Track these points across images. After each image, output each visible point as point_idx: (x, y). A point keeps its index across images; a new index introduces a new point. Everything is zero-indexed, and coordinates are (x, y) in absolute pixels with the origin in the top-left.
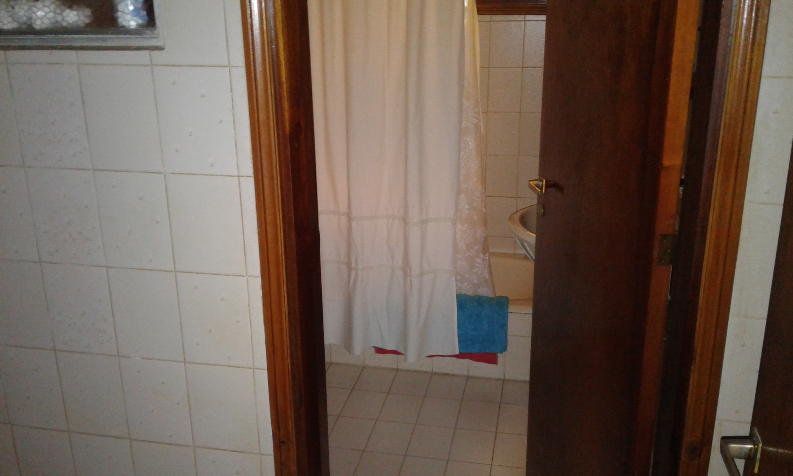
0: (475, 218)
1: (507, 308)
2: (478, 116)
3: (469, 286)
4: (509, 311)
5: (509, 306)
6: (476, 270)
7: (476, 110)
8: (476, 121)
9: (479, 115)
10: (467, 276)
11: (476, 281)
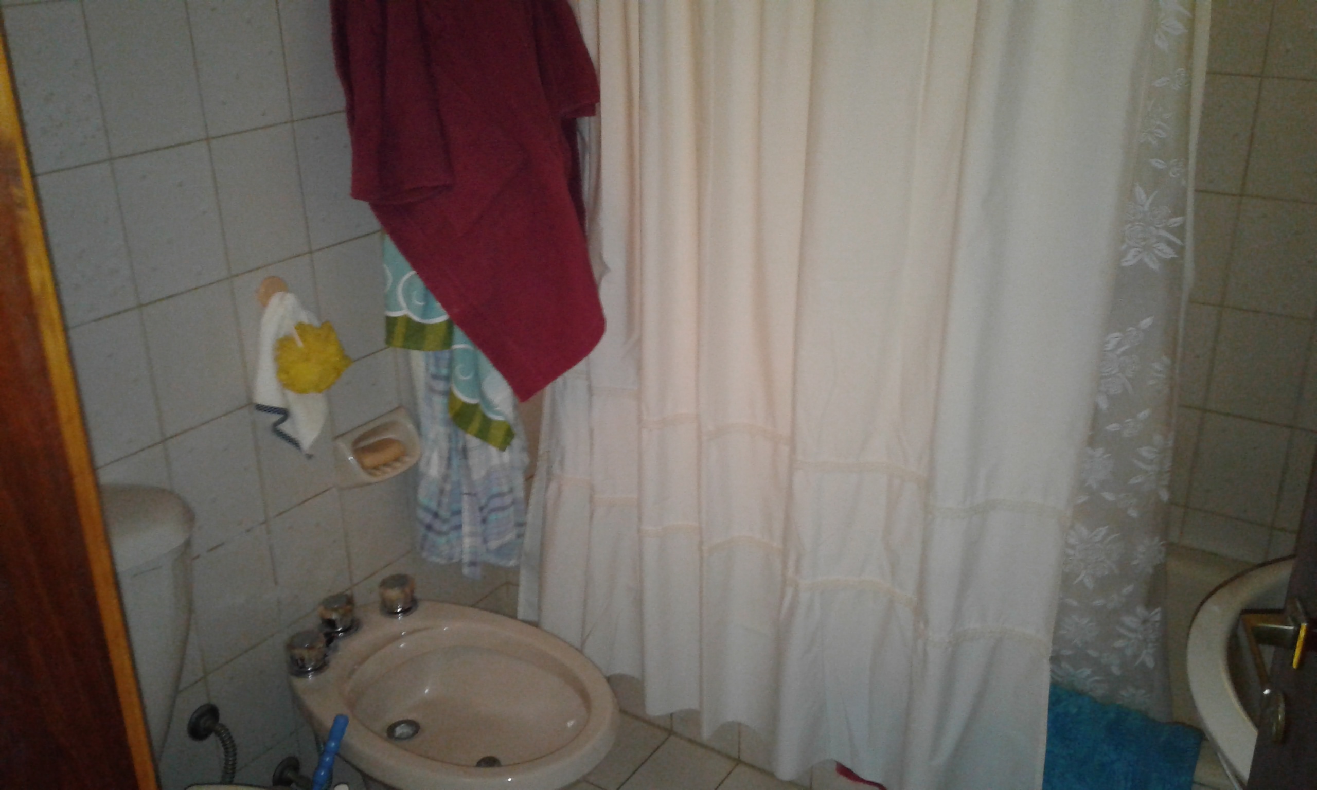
0: (1133, 513)
1: (1192, 769)
2: (1178, 242)
3: (1097, 678)
4: (1196, 779)
5: (1199, 765)
6: (1119, 644)
7: (1176, 221)
8: (1170, 253)
9: (1182, 239)
10: (1093, 653)
11: (1116, 670)
